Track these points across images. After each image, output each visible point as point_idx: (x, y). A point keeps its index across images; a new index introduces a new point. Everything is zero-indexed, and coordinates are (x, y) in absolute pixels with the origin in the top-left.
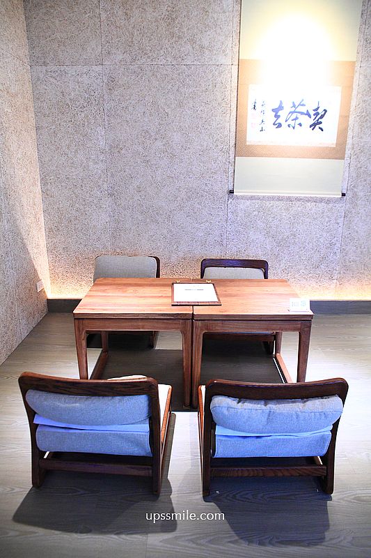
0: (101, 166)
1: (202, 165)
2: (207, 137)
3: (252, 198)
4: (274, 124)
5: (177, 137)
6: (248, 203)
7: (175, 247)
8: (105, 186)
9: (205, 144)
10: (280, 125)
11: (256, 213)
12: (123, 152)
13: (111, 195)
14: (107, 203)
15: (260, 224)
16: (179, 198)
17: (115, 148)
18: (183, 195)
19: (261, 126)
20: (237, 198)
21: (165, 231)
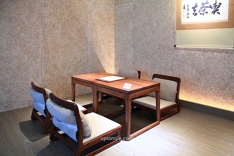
0: (131, 36)
1: (164, 34)
2: (166, 23)
3: (185, 49)
4: (193, 14)
5: (155, 24)
6: (184, 51)
7: (154, 69)
8: (132, 43)
9: (165, 26)
10: (196, 14)
11: (187, 56)
12: (137, 31)
13: (134, 47)
14: (132, 49)
15: (190, 62)
16: (155, 49)
17: (135, 29)
18: (157, 47)
19: (187, 16)
20: (179, 49)
21: (150, 62)
